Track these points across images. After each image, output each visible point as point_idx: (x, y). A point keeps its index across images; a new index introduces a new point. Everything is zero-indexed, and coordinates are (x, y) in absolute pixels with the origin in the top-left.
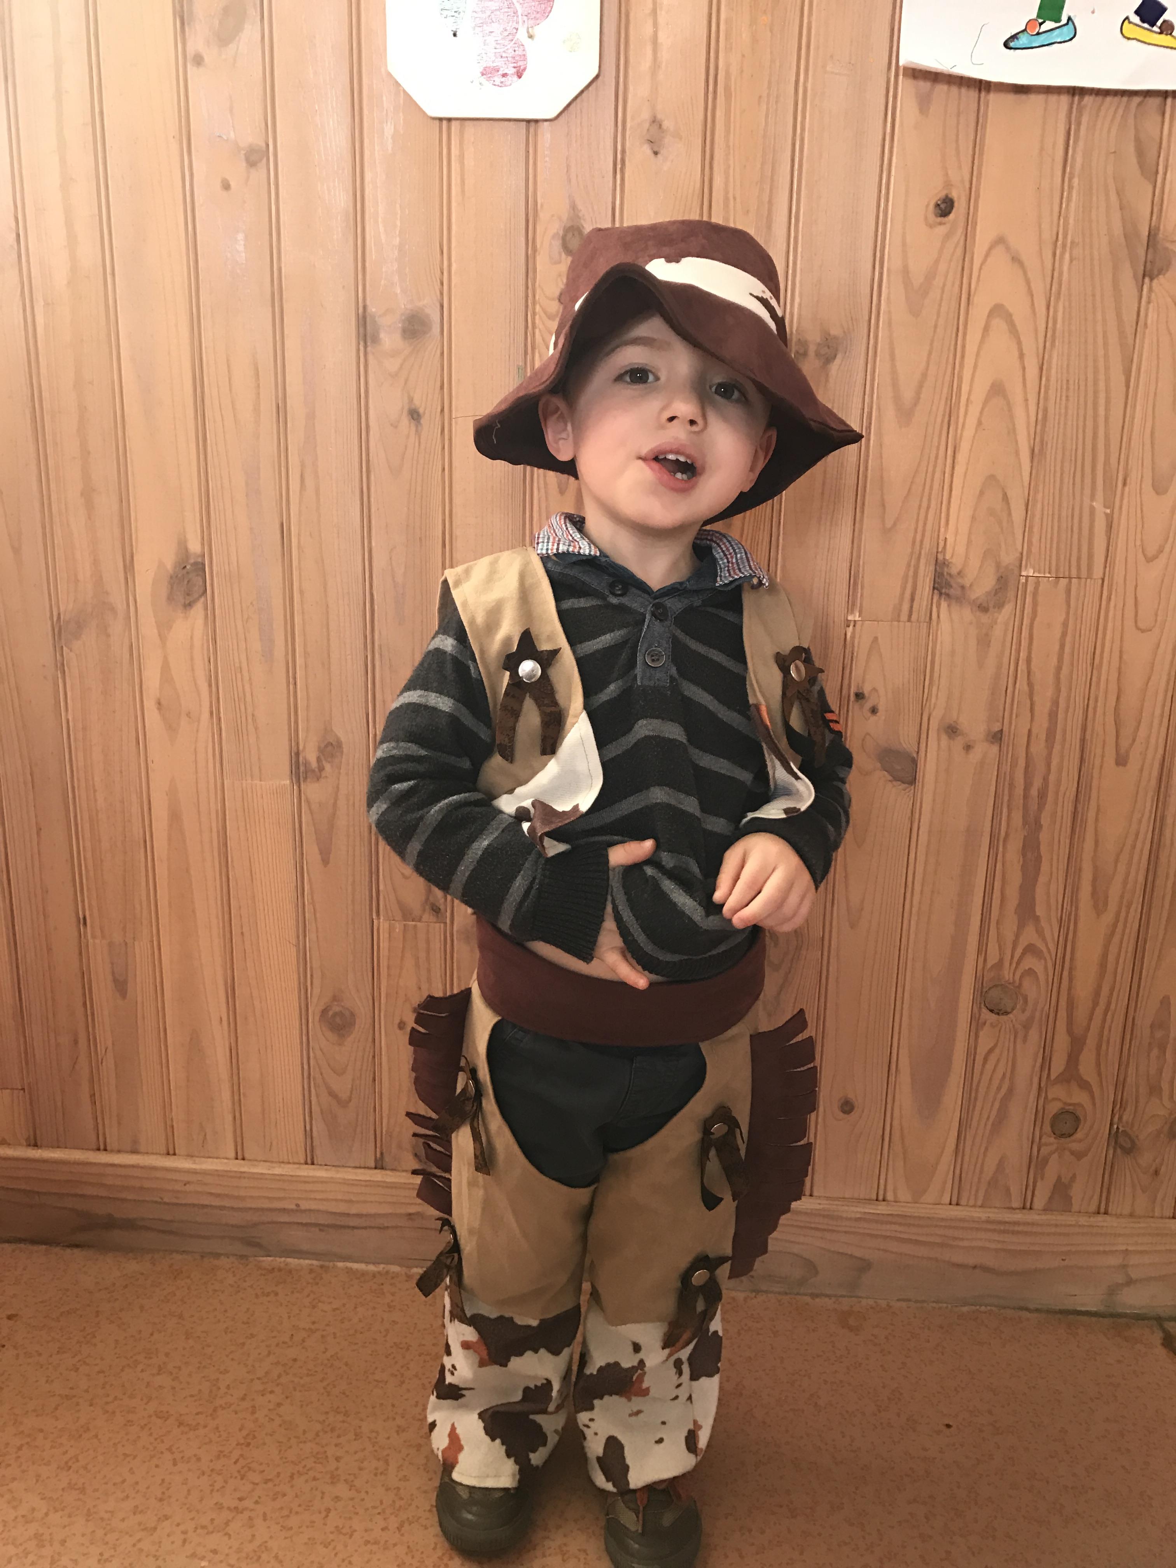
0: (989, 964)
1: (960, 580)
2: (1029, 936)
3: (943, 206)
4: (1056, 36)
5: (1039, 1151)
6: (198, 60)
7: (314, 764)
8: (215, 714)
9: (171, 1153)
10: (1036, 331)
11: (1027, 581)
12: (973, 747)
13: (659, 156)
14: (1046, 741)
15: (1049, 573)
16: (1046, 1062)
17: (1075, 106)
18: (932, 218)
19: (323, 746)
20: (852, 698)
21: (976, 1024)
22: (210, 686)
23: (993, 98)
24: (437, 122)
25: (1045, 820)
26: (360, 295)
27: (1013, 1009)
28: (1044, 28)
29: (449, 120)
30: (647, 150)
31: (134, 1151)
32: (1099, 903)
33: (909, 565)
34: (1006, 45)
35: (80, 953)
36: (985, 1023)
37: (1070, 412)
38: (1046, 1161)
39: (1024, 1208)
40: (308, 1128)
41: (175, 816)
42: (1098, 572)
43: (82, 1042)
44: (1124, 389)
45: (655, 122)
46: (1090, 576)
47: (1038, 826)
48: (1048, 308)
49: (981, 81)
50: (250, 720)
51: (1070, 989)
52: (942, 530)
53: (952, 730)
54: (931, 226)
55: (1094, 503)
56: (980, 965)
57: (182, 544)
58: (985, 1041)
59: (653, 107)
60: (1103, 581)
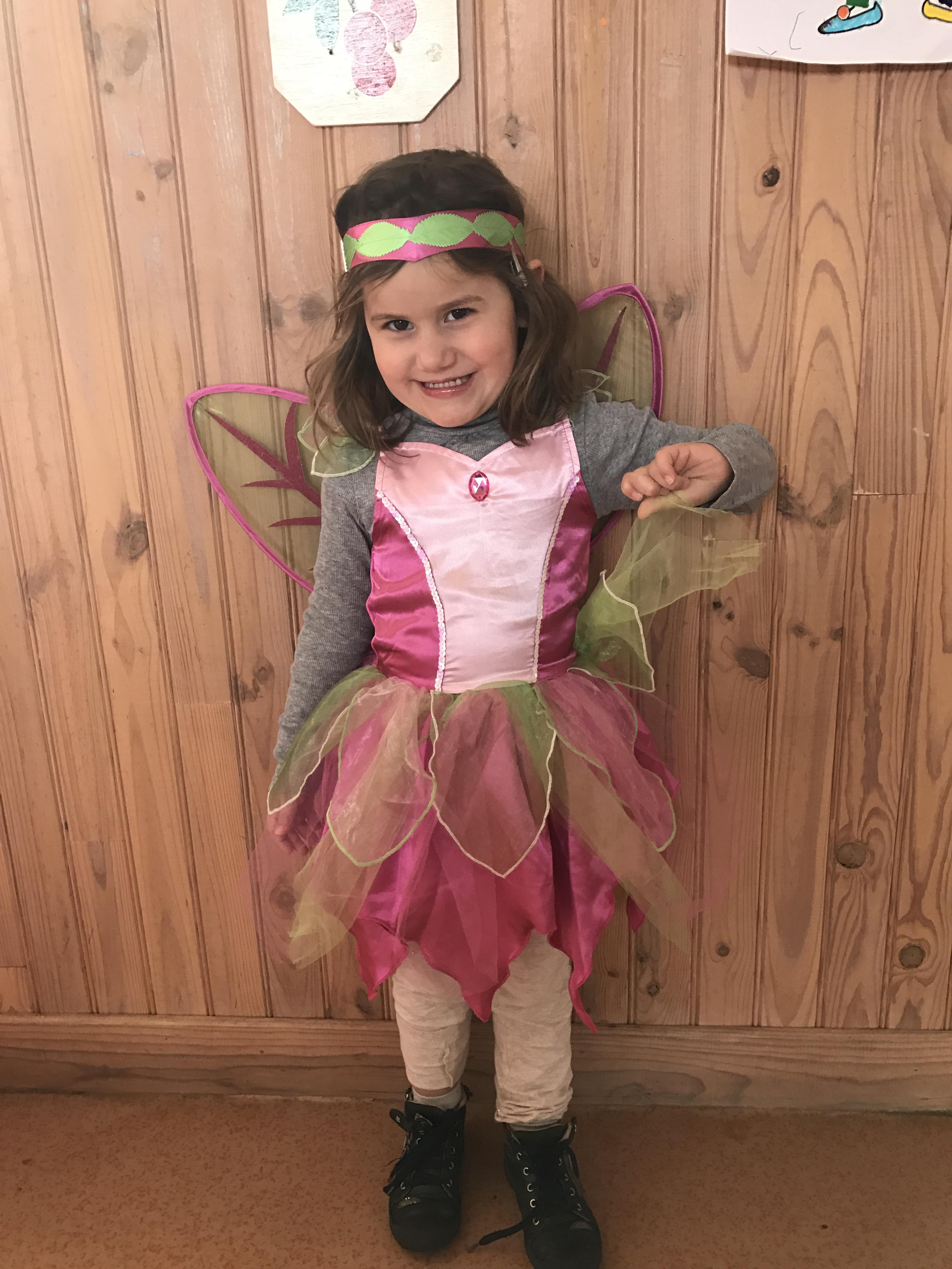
0: (841, 827)
1: (799, 501)
2: (874, 800)
3: (769, 177)
4: (864, 20)
5: (890, 980)
6: (109, 88)
7: (251, 686)
8: (163, 646)
9: (152, 1014)
10: (857, 281)
11: (858, 499)
12: (818, 644)
13: (517, 147)
14: (882, 635)
15: (878, 491)
16: (893, 905)
17: (884, 81)
18: (760, 187)
19: (257, 671)
20: (712, 607)
21: (831, 877)
22: (158, 624)
23: (811, 79)
24: (321, 130)
25: (883, 701)
26: (264, 285)
27: (862, 863)
28: (853, 13)
29: (331, 127)
30: (506, 142)
31: (121, 1014)
32: (934, 772)
34: (821, 30)
35: (65, 853)
36: (838, 876)
37: (890, 351)
38: (896, 988)
39: (879, 1028)
40: (266, 988)
41: (136, 735)
42: (920, 488)
43: (72, 924)
44: (938, 328)
45: (512, 118)
46: (913, 491)
47: (877, 707)
48: (867, 261)
49: (798, 64)
50: (193, 653)
51: (911, 845)
52: (783, 460)
53: (799, 630)
54: (760, 195)
55: (915, 429)
56: (833, 827)
57: (125, 507)
58: (840, 890)
59: (509, 106)
60: (925, 495)
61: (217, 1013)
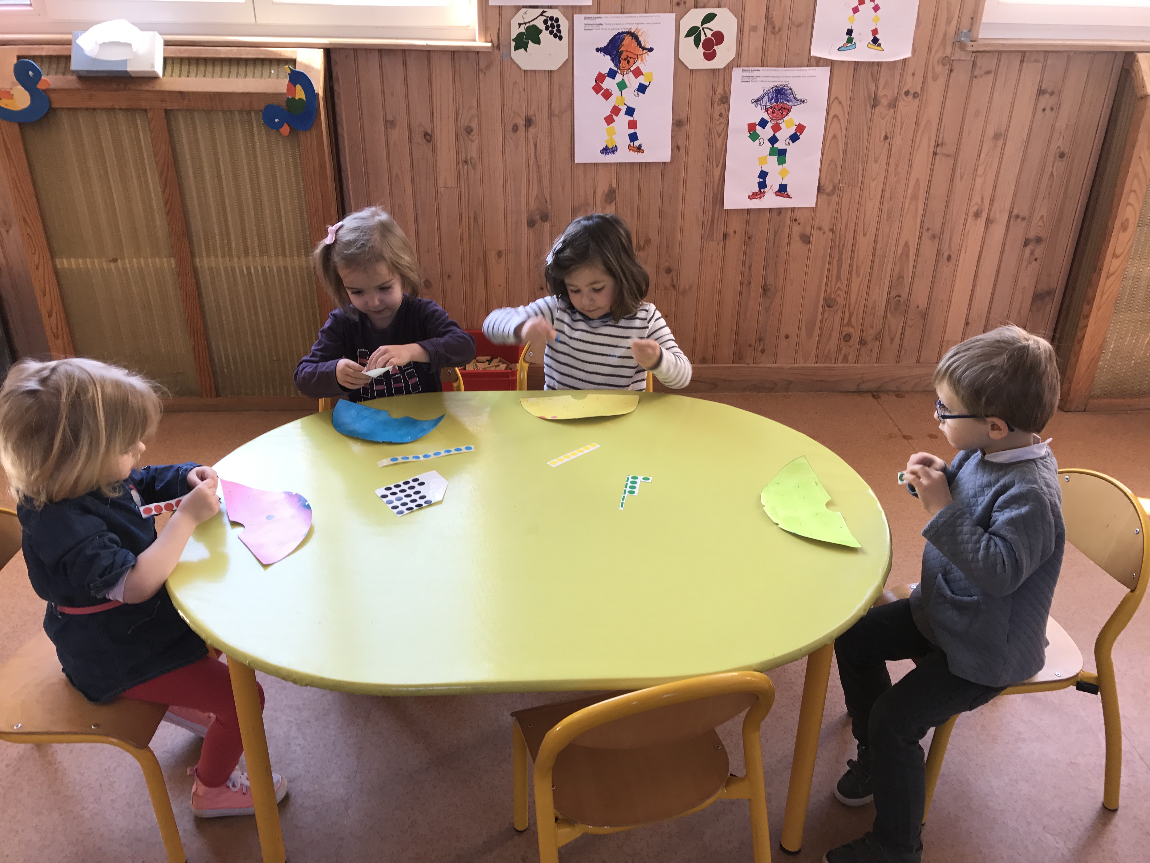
0: (828, 293)
1: (823, 187)
2: (839, 285)
4: (851, 47)
5: (840, 346)
10: (845, 121)
11: (841, 187)
12: (825, 233)
14: (845, 230)
15: (847, 185)
16: (843, 320)
17: (856, 66)
21: (823, 311)
25: (844, 252)
27: (834, 306)
28: (848, 45)
32: (858, 275)
34: (838, 50)
36: (826, 309)
37: (853, 142)
38: (842, 349)
39: (835, 363)
44: (867, 136)
46: (857, 185)
47: (842, 255)
48: (848, 115)
49: (832, 60)
51: (849, 300)
53: (820, 229)
55: (859, 166)
56: (825, 294)
57: (611, 185)
58: (826, 315)
60: (861, 186)
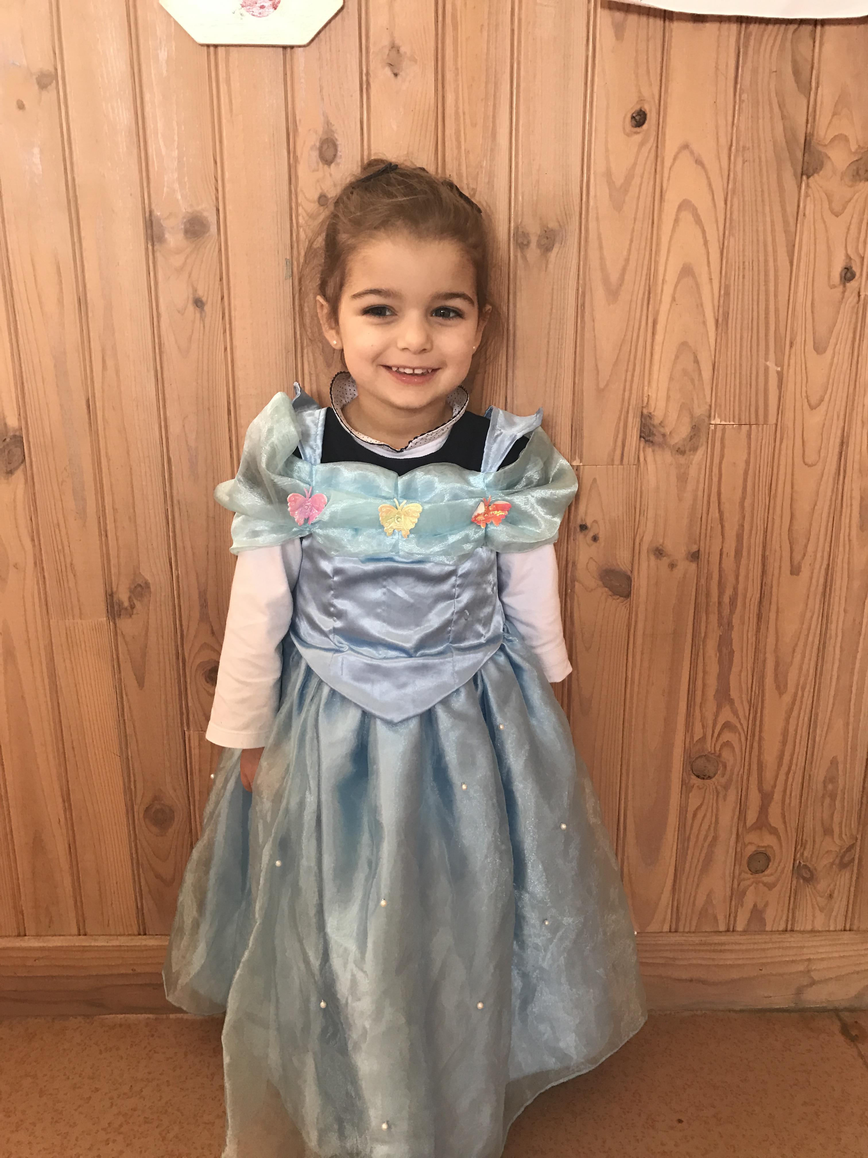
0: (696, 739)
1: (662, 430)
2: (726, 715)
3: (637, 118)
5: (739, 885)
7: (126, 604)
8: (38, 563)
9: (20, 935)
10: (717, 221)
11: (715, 428)
12: (676, 565)
13: (399, 77)
14: (735, 557)
15: (734, 421)
16: (742, 815)
17: (743, 33)
18: (629, 128)
19: (133, 587)
20: (578, 529)
21: (686, 787)
22: (33, 540)
23: (676, 26)
24: (205, 48)
25: (736, 621)
26: (146, 201)
27: (715, 775)
29: (216, 46)
30: (388, 71)
32: (781, 688)
33: (619, 418)
36: (693, 787)
37: (746, 288)
38: (744, 893)
39: (728, 931)
40: (139, 905)
41: (9, 652)
42: (772, 420)
44: (789, 268)
45: (394, 48)
46: (766, 422)
47: (730, 626)
48: (726, 203)
49: (665, 11)
50: (69, 569)
51: (759, 756)
52: (646, 388)
53: (659, 552)
54: (628, 135)
55: (768, 363)
56: (688, 740)
57: (2, 420)
58: (694, 801)
59: (392, 35)
60: (776, 425)
61: (88, 931)
